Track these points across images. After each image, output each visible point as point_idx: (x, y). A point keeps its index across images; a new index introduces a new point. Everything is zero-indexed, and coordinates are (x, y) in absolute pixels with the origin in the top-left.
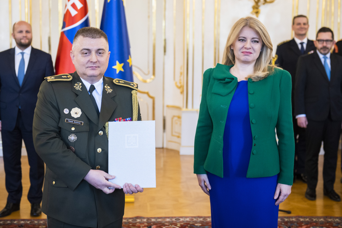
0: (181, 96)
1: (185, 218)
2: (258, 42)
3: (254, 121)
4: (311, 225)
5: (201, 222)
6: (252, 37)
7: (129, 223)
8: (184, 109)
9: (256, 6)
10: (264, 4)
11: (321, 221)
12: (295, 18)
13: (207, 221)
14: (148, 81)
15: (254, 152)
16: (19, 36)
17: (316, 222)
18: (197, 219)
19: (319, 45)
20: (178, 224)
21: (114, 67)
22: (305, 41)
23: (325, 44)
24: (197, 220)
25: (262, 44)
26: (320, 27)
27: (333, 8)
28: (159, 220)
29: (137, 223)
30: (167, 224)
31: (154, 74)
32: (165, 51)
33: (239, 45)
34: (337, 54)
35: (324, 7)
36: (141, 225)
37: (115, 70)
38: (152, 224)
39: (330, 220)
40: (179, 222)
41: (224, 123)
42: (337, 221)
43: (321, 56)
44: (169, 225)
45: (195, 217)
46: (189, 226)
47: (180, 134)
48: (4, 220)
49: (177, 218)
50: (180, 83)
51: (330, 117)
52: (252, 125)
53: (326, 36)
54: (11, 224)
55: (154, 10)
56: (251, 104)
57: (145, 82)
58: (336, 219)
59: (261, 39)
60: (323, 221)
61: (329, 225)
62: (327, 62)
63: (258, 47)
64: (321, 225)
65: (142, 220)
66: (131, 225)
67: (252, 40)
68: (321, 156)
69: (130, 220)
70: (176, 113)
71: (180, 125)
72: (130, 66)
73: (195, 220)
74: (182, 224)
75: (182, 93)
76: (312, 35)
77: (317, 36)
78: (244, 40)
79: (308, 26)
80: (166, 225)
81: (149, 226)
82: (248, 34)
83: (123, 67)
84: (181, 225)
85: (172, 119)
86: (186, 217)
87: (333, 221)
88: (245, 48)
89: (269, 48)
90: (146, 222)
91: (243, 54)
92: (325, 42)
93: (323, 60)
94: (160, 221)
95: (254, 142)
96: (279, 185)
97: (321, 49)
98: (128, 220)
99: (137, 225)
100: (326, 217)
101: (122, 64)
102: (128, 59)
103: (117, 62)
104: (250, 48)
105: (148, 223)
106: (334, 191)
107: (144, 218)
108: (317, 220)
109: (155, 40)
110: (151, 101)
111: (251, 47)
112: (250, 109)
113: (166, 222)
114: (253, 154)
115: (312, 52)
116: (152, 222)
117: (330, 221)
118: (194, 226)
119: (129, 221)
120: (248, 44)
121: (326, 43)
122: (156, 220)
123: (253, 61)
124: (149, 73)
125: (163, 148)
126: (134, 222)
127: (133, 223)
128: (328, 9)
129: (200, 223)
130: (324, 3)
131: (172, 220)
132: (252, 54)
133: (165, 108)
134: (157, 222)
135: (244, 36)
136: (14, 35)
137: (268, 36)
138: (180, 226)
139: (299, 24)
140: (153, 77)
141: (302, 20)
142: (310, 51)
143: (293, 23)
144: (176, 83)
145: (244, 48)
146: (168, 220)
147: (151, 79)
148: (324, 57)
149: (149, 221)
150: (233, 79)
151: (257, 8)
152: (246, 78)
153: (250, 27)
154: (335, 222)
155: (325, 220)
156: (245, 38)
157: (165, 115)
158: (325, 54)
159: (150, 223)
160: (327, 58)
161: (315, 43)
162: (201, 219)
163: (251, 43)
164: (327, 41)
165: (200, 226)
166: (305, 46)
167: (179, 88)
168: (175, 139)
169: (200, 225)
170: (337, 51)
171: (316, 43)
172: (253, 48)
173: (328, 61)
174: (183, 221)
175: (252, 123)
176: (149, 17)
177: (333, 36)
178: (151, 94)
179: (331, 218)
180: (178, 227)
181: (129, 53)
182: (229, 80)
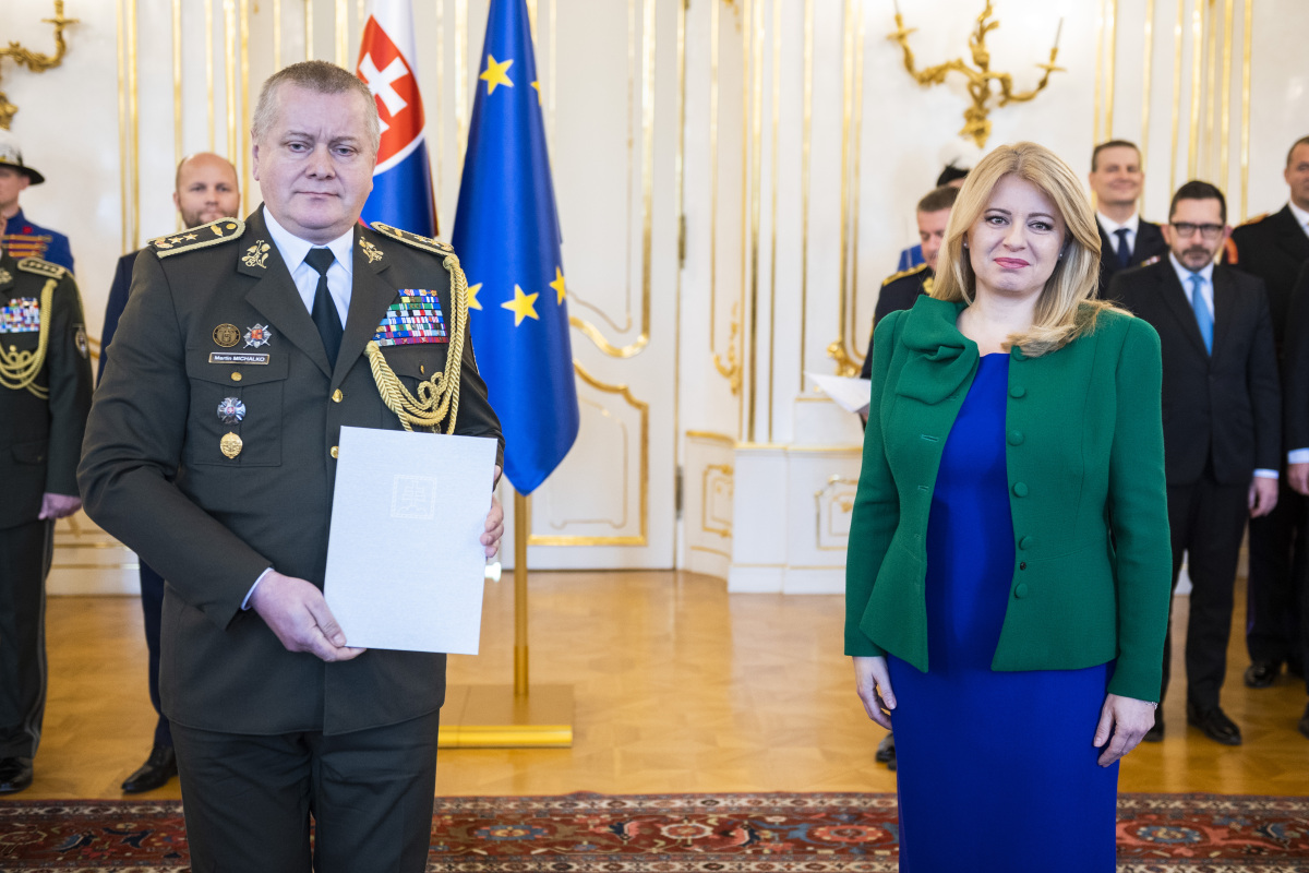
0: (733, 402)
1: (735, 800)
2: (1048, 227)
3: (1020, 488)
4: (1143, 822)
5: (786, 811)
6: (1031, 211)
7: (553, 813)
8: (743, 444)
9: (977, 112)
10: (1002, 104)
11: (1176, 808)
12: (1098, 150)
13: (807, 808)
14: (627, 351)
15: (1017, 591)
16: (195, 201)
17: (1157, 811)
18: (775, 802)
19: (1179, 241)
20: (711, 816)
21: (506, 305)
22: (1132, 224)
23: (1197, 238)
24: (772, 805)
25: (1066, 235)
26: (1182, 181)
27: (1225, 119)
28: (651, 804)
29: (577, 813)
30: (676, 817)
31: (646, 329)
32: (682, 256)
33: (986, 235)
34: (1233, 266)
35: (1195, 116)
36: (589, 822)
37: (511, 314)
38: (626, 816)
39: (1203, 805)
40: (713, 813)
41: (927, 492)
42: (1227, 808)
43: (1183, 275)
44: (680, 821)
45: (766, 795)
46: (746, 822)
47: (729, 524)
48: (145, 803)
49: (710, 798)
50: (731, 359)
51: (1209, 470)
52: (1013, 501)
53: (1202, 211)
54: (165, 816)
55: (648, 121)
56: (1013, 431)
57: (616, 354)
58: (1222, 802)
59: (1059, 220)
60: (1182, 810)
61: (1199, 823)
62: (1202, 294)
63: (1048, 243)
64: (1173, 823)
65: (593, 804)
66: (556, 819)
67: (1031, 220)
68: (1181, 596)
69: (556, 805)
70: (717, 455)
71: (731, 493)
72: (560, 301)
73: (765, 803)
74: (725, 816)
75: (736, 390)
76: (1154, 207)
77: (1173, 210)
78: (1002, 219)
79: (1143, 176)
80: (673, 821)
81: (615, 824)
82: (1020, 200)
83: (536, 306)
84: (720, 820)
85: (705, 474)
86: (739, 795)
87: (1214, 807)
88: (1005, 246)
89: (1089, 248)
90: (608, 811)
91: (995, 265)
92: (1198, 232)
93: (1188, 287)
94: (651, 808)
95: (1020, 557)
96: (1111, 697)
97: (1186, 252)
98: (547, 805)
99: (575, 821)
100: (1193, 796)
101: (534, 297)
102: (554, 278)
103: (518, 290)
104: (1023, 248)
105: (612, 815)
106: (1219, 712)
107: (601, 797)
108: (1163, 806)
109: (649, 217)
110: (636, 415)
111: (1025, 245)
112: (1009, 449)
113: (673, 811)
114: (1016, 597)
115: (1155, 260)
116: (625, 811)
117: (1202, 810)
118: (764, 825)
119: (551, 807)
120: (1017, 234)
121: (1202, 236)
122: (640, 804)
123: (1033, 289)
124: (630, 323)
125: (674, 570)
126: (568, 810)
127: (565, 815)
128: (1211, 122)
129: (781, 815)
130: (1196, 103)
131: (692, 805)
132: (1028, 267)
133: (683, 439)
134: (643, 809)
135: (1002, 207)
136: (179, 200)
137: (1083, 207)
138: (716, 824)
139: (1114, 168)
140: (641, 339)
141: (1121, 157)
142: (1148, 257)
143: (1094, 168)
144: (718, 359)
145: (1001, 247)
146: (678, 803)
147: (636, 344)
148: (1191, 278)
149: (618, 807)
150: (962, 347)
151: (980, 118)
152: (1004, 346)
153: (1026, 177)
154: (1218, 812)
155: (1187, 804)
156: (1008, 213)
157: (682, 462)
158: (1195, 270)
159: (622, 815)
160: (1202, 279)
161: (1164, 231)
162: (788, 802)
163: (1027, 230)
164: (1205, 227)
165: (782, 824)
166: (1131, 240)
167: (729, 374)
168: (715, 541)
169: (783, 819)
170: (1233, 259)
171: (1169, 232)
172: (1031, 247)
173: (1207, 292)
174: (727, 809)
175: (1016, 495)
176: (630, 143)
177: (1223, 213)
178: (637, 396)
179: (1206, 798)
180: (710, 825)
181: (556, 260)
182: (949, 352)
